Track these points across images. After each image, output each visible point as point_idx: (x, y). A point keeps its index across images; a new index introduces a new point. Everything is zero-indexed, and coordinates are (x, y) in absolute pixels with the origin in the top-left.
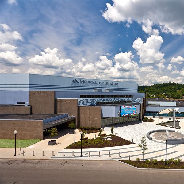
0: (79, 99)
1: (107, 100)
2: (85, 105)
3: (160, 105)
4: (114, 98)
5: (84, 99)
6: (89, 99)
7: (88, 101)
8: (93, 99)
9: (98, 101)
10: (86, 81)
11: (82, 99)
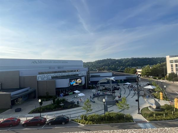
0: (38, 76)
1: (59, 75)
2: (43, 79)
3: (101, 76)
4: (64, 73)
5: (42, 75)
6: (46, 75)
7: (45, 76)
8: (49, 74)
9: (53, 76)
10: (43, 62)
11: (40, 75)
